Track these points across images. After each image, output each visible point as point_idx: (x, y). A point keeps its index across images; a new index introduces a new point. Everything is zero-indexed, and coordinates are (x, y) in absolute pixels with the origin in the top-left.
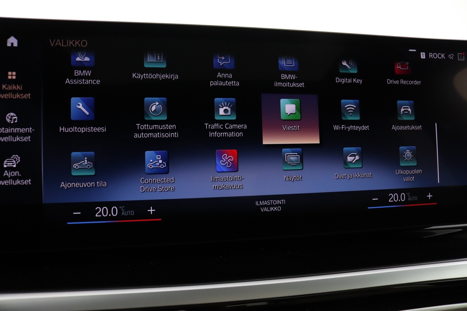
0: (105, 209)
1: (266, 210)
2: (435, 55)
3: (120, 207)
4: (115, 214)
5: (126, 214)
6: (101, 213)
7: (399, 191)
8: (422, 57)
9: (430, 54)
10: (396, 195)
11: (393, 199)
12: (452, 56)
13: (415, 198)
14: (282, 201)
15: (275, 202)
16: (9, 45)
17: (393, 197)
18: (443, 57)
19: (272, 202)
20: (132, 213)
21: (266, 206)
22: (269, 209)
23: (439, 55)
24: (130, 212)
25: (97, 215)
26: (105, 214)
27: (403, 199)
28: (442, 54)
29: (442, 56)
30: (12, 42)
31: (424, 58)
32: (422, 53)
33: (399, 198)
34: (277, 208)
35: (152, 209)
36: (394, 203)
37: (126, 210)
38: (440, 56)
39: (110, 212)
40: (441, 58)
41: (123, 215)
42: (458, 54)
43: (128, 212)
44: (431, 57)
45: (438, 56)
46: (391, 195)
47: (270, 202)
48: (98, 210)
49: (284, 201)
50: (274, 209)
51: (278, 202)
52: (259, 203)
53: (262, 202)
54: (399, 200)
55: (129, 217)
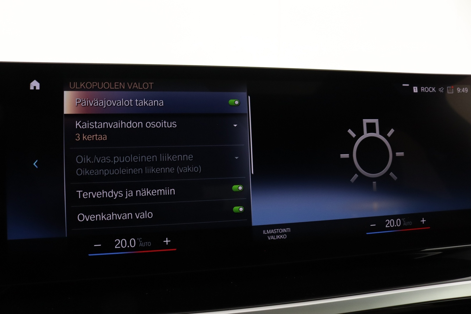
0: (124, 241)
1: (273, 238)
2: (427, 89)
3: (138, 239)
4: (133, 245)
5: (144, 245)
6: (120, 245)
7: (395, 217)
8: (415, 91)
9: (422, 88)
10: (392, 221)
11: (389, 225)
12: (442, 89)
13: (410, 223)
14: (287, 230)
15: (281, 231)
16: (32, 88)
17: (390, 223)
18: (434, 91)
19: (279, 230)
20: (149, 245)
21: (272, 234)
22: (275, 238)
23: (430, 88)
24: (147, 243)
25: (117, 247)
26: (124, 245)
27: (399, 225)
28: (433, 88)
29: (433, 89)
30: (35, 86)
31: (417, 91)
32: (414, 87)
33: (395, 224)
34: (283, 236)
35: (168, 240)
36: (390, 229)
37: (143, 241)
38: (431, 90)
39: (128, 244)
40: (431, 91)
41: (141, 246)
42: (448, 87)
43: (146, 243)
44: (423, 90)
45: (429, 90)
46: (388, 221)
47: (277, 231)
48: (118, 242)
49: (289, 229)
50: (280, 237)
51: (284, 230)
52: (266, 232)
53: (269, 231)
54: (395, 226)
55: (146, 248)
